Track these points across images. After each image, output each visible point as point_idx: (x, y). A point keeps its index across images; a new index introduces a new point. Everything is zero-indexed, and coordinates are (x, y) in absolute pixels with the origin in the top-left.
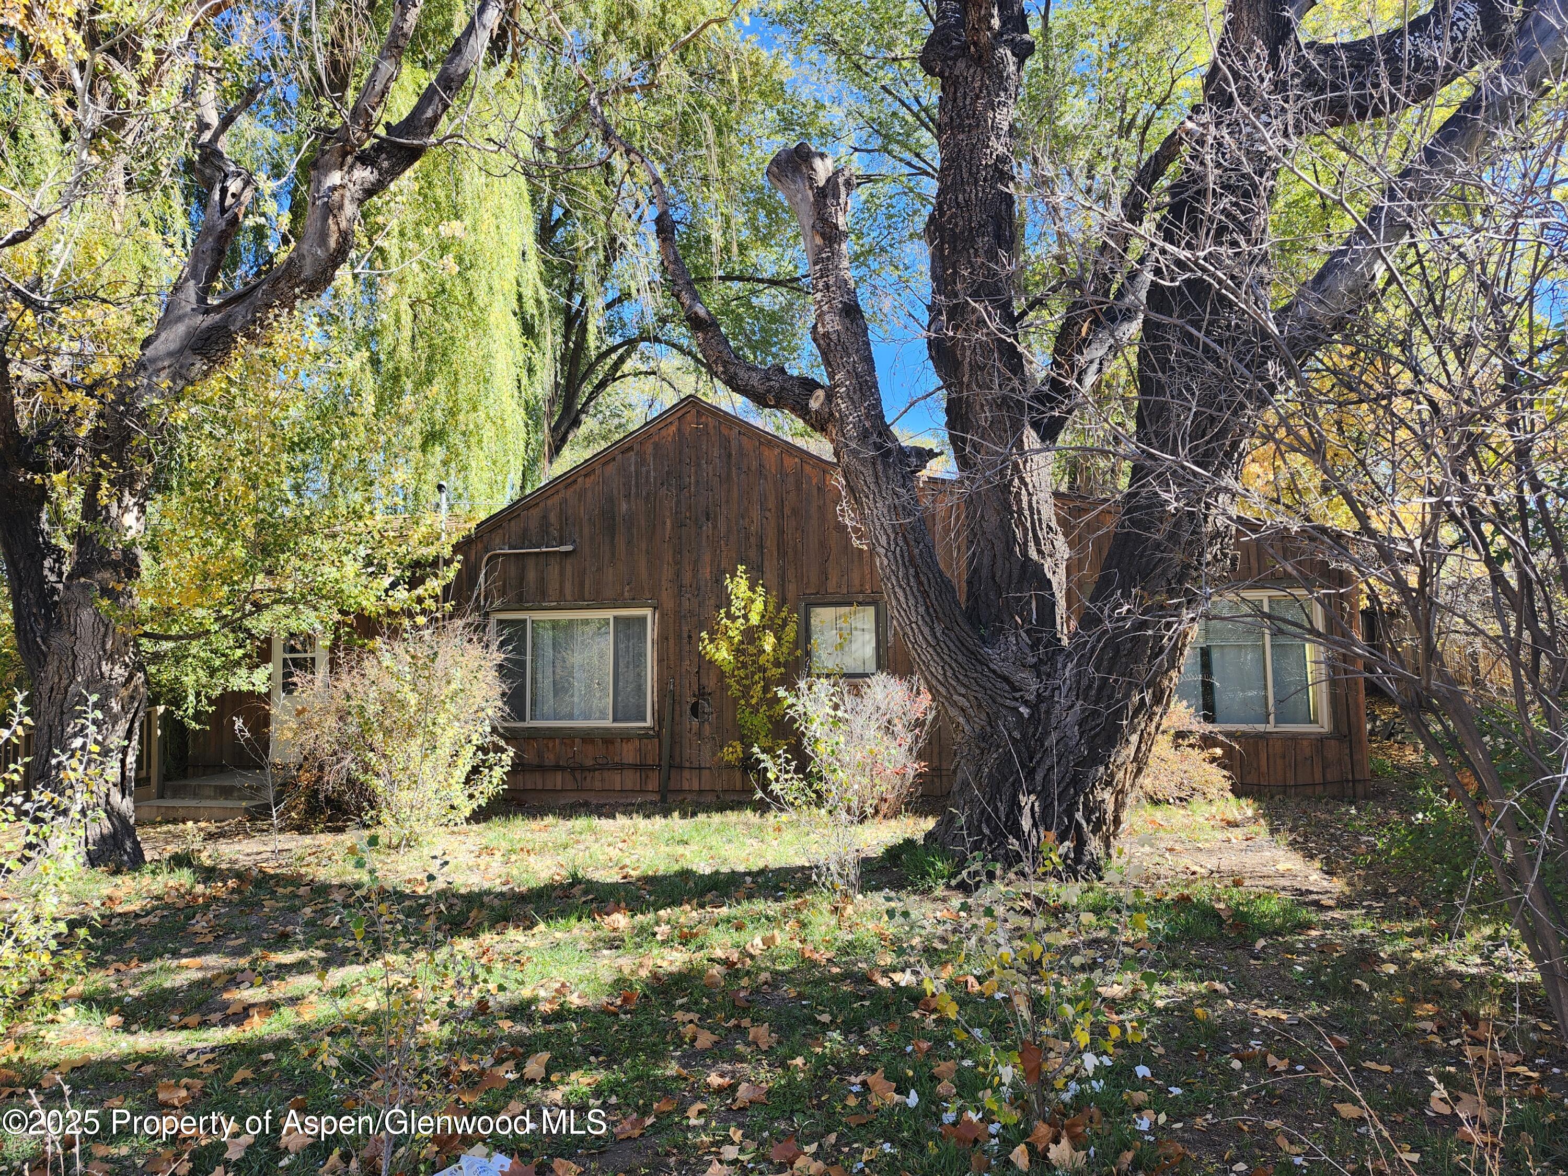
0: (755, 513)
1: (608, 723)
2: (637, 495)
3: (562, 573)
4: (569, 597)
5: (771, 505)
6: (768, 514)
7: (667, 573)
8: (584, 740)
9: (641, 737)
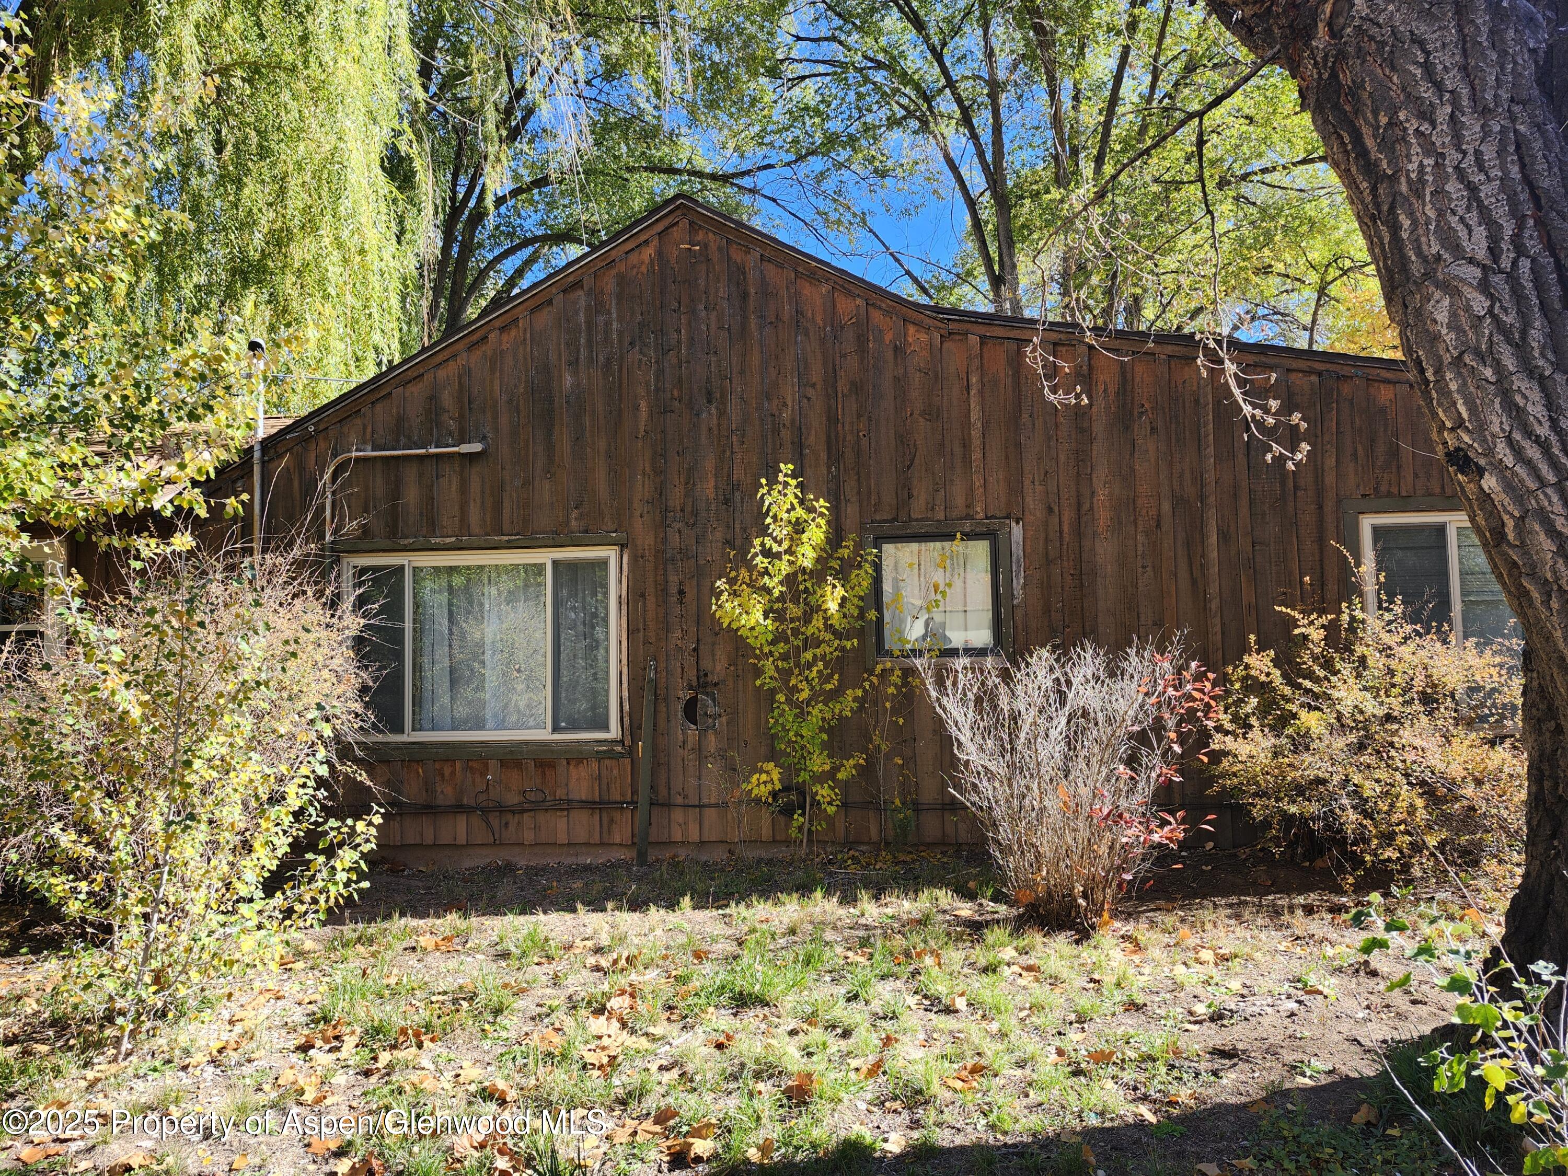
0: (790, 392)
1: (545, 734)
2: (590, 360)
3: (464, 490)
4: (476, 529)
5: (816, 374)
6: (811, 392)
7: (642, 488)
8: (504, 763)
9: (600, 757)
